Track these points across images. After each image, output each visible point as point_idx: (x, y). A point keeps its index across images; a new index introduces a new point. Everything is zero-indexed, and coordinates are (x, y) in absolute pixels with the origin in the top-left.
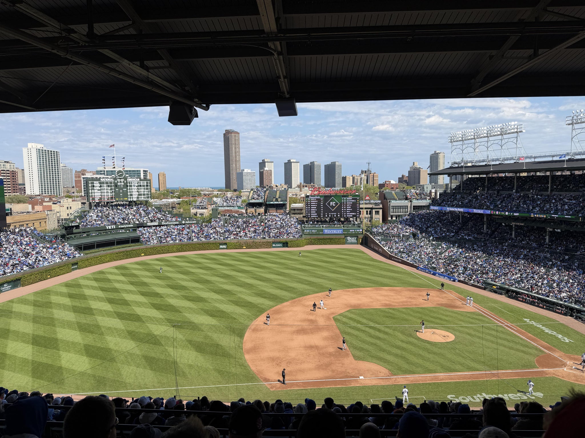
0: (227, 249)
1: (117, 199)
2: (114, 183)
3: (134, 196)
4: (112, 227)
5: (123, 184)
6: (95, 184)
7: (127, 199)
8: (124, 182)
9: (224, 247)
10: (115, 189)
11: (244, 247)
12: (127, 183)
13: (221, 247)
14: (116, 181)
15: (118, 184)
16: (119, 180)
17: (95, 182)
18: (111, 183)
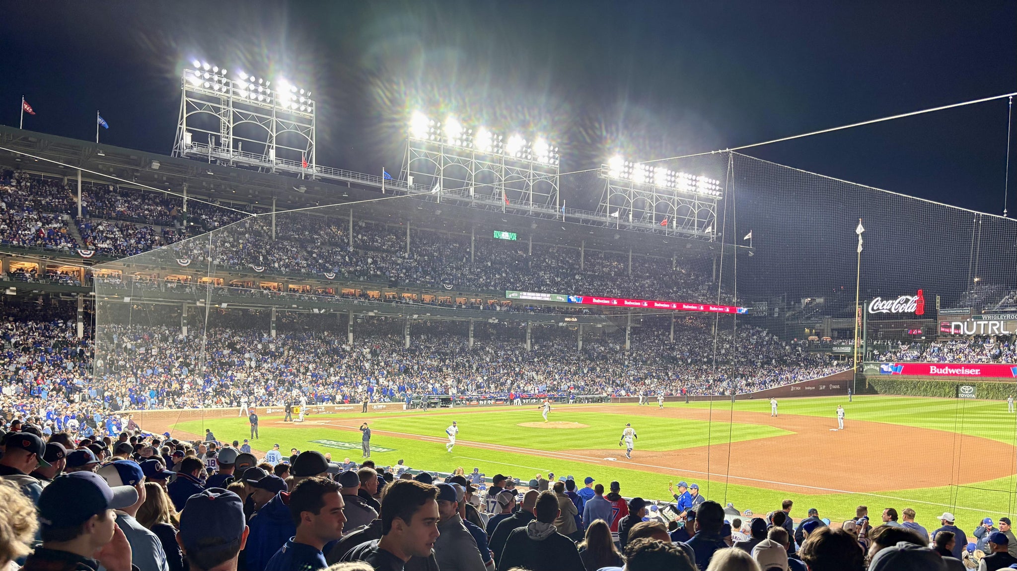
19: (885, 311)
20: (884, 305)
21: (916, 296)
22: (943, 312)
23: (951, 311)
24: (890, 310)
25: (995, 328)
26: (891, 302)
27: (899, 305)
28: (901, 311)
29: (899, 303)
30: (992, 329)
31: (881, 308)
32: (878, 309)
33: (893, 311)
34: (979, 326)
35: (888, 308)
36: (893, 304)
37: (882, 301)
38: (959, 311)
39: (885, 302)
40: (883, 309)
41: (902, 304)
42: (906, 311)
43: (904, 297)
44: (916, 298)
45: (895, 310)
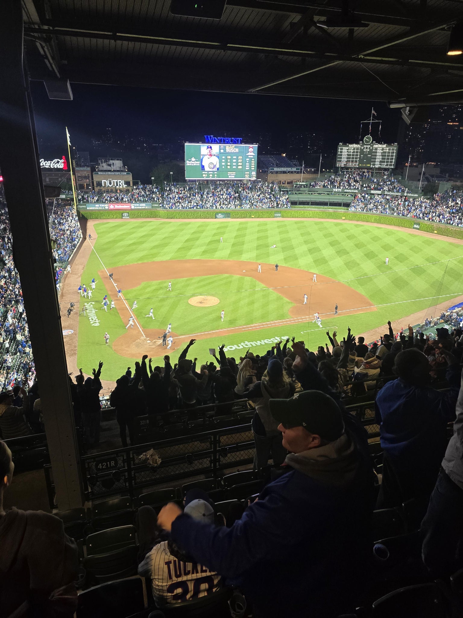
0: (418, 229)
1: (360, 165)
2: (361, 148)
3: (376, 163)
4: (338, 190)
5: (369, 150)
6: (343, 151)
7: (369, 165)
8: (370, 148)
9: (417, 227)
10: (360, 155)
11: (436, 232)
12: (373, 149)
13: (415, 226)
14: (362, 148)
15: (364, 150)
16: (365, 146)
17: (344, 148)
18: (357, 149)
19: (47, 167)
20: (46, 163)
21: (63, 160)
22: (78, 169)
23: (81, 169)
24: (50, 166)
25: (120, 183)
26: (50, 162)
27: (54, 164)
28: (56, 167)
29: (54, 163)
30: (120, 184)
31: (44, 165)
32: (43, 166)
33: (52, 167)
34: (114, 182)
35: (49, 165)
36: (51, 163)
37: (45, 161)
38: (85, 169)
39: (46, 162)
40: (46, 166)
41: (56, 164)
42: (58, 167)
43: (56, 160)
44: (62, 161)
45: (53, 166)
